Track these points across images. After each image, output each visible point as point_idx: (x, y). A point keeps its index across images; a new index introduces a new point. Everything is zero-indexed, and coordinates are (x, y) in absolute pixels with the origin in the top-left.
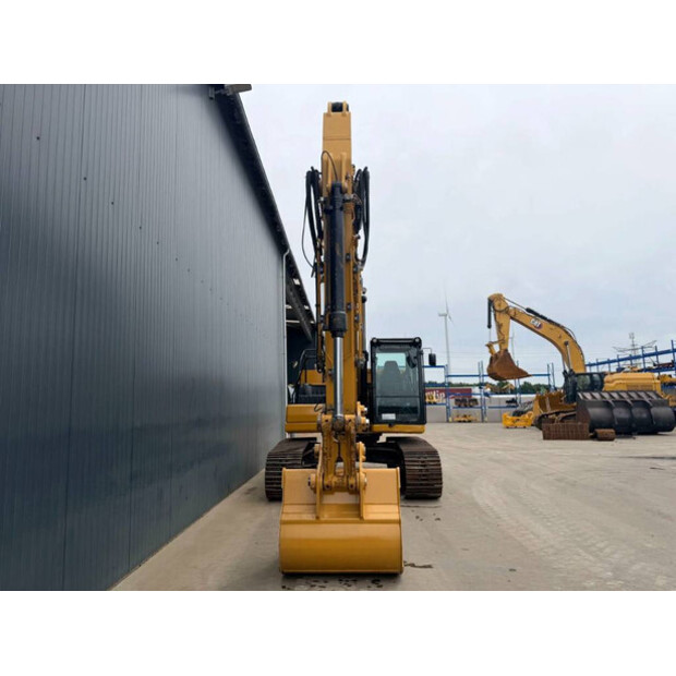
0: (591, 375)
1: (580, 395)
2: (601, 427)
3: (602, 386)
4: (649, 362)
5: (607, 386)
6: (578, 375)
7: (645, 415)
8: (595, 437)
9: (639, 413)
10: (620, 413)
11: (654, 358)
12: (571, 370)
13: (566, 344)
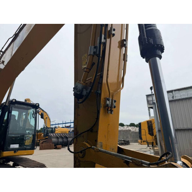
0: (52, 128)
1: (50, 134)
2: (58, 145)
3: (55, 132)
4: (64, 125)
5: (56, 132)
6: (49, 128)
7: (66, 141)
8: (56, 148)
9: (65, 140)
10: (60, 140)
11: (65, 124)
12: (46, 127)
13: (47, 118)
